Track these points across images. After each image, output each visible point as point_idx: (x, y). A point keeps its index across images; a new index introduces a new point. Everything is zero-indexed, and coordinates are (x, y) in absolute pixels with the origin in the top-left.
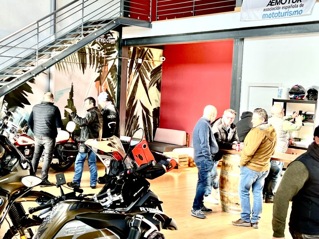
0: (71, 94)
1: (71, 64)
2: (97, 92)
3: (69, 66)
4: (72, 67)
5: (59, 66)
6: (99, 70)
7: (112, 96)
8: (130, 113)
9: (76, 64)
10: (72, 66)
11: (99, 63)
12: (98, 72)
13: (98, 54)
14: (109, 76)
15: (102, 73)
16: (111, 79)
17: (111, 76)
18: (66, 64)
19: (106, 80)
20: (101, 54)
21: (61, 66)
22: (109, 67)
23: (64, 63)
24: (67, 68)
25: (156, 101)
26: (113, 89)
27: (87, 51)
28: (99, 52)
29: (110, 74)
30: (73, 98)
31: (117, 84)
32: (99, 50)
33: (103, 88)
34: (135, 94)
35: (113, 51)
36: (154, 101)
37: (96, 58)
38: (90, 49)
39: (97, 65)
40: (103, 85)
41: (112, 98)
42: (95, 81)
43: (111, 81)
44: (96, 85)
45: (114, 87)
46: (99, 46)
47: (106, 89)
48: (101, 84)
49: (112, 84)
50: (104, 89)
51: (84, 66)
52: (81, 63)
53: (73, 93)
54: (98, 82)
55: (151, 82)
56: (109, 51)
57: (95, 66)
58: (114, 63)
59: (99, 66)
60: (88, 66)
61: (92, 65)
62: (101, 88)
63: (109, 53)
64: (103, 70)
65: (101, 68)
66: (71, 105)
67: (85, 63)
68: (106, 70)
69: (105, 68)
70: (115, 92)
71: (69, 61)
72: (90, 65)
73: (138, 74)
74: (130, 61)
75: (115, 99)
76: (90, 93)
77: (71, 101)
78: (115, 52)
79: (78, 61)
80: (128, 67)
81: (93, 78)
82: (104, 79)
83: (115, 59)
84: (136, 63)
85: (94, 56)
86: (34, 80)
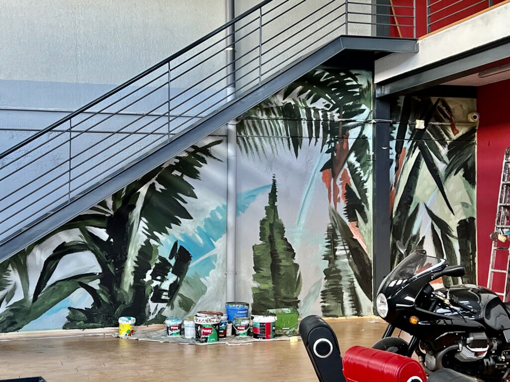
0: (273, 196)
1: (270, 140)
2: (327, 190)
3: (267, 145)
4: (272, 146)
5: (245, 144)
6: (330, 147)
7: (360, 198)
8: (404, 230)
9: (280, 139)
10: (273, 144)
11: (329, 135)
12: (327, 152)
13: (325, 116)
14: (352, 158)
15: (335, 154)
16: (357, 165)
17: (355, 158)
18: (260, 140)
19: (346, 165)
20: (332, 116)
21: (249, 144)
22: (351, 142)
23: (257, 139)
24: (262, 147)
25: (464, 205)
26: (361, 185)
27: (303, 113)
28: (328, 113)
29: (353, 154)
30: (276, 204)
31: (369, 174)
32: (328, 109)
33: (338, 182)
34: (414, 193)
35: (358, 109)
36: (460, 206)
37: (321, 126)
38: (308, 110)
39: (325, 138)
40: (340, 176)
41: (361, 201)
42: (321, 171)
43: (357, 168)
44: (324, 178)
45: (364, 178)
46: (327, 103)
47: (347, 184)
48: (334, 176)
49: (360, 174)
50: (341, 184)
51: (296, 141)
52: (291, 137)
53: (277, 194)
55: (450, 167)
56: (350, 111)
57: (320, 140)
58: (361, 133)
59: (328, 140)
60: (305, 141)
61: (313, 140)
62: (335, 182)
63: (350, 113)
64: (338, 147)
65: (333, 144)
66: (272, 217)
67: (299, 135)
68: (344, 146)
69: (342, 144)
70: (366, 189)
71: (266, 134)
72: (310, 137)
73: (417, 151)
74: (397, 126)
75: (366, 203)
76: (311, 192)
77: (272, 209)
78: (363, 111)
79: (284, 134)
80: (392, 139)
81: (317, 163)
82: (341, 164)
83: (363, 125)
84: (410, 129)
85: (318, 121)
86: (199, 173)
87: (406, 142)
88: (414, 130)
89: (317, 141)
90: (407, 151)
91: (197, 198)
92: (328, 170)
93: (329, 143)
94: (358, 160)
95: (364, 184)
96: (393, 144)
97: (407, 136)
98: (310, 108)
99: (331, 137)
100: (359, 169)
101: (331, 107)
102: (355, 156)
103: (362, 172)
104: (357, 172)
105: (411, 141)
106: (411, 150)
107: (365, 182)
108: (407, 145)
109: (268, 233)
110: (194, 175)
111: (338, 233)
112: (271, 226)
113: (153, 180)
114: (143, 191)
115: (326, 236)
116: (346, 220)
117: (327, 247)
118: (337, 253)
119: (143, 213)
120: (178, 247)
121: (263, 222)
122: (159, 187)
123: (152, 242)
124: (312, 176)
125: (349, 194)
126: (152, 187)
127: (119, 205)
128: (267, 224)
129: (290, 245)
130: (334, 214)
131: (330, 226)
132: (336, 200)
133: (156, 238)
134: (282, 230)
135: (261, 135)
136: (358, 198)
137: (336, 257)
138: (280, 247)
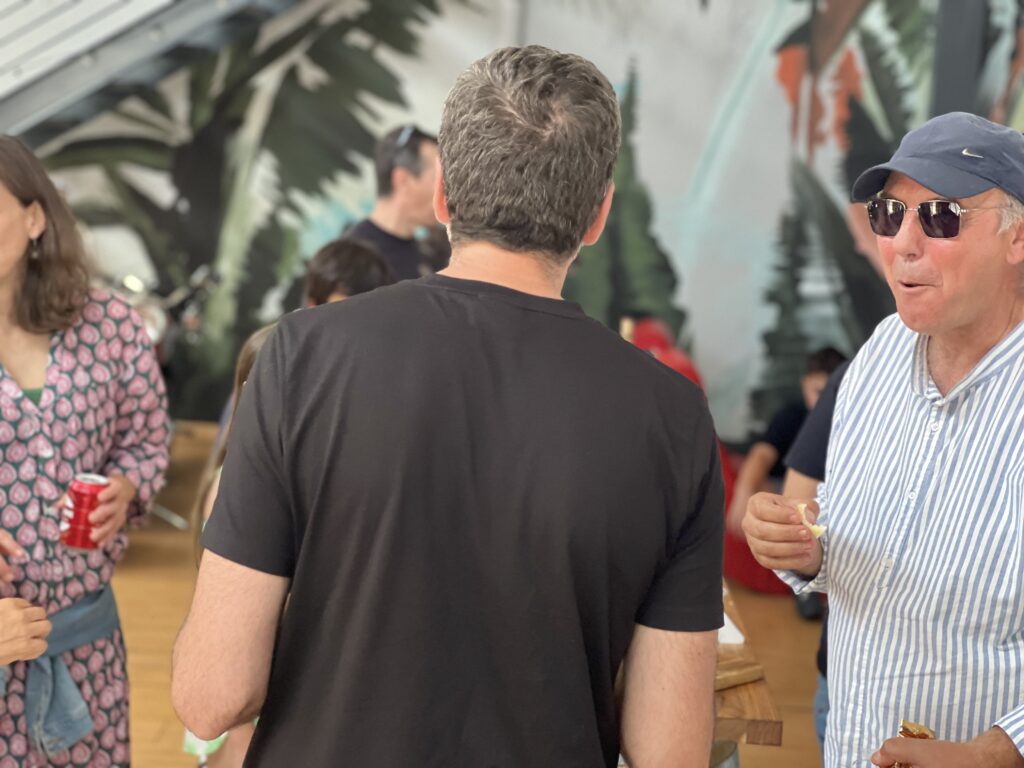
2: (788, 111)
7: (887, 136)
14: (875, 19)
15: (822, 5)
16: (888, 38)
17: (885, 18)
26: (895, 97)
30: (634, 138)
31: (924, 67)
33: (826, 85)
40: (831, 69)
42: (776, 51)
43: (886, 48)
44: (783, 76)
45: (906, 79)
47: (852, 94)
48: (814, 67)
49: (895, 65)
50: (834, 92)
53: (637, 111)
54: (799, 53)
62: (814, 87)
70: (910, 111)
76: (741, 113)
81: (764, 29)
82: (837, 35)
86: (417, 41)
91: (407, 105)
92: (797, 51)
94: (894, 24)
95: (907, 97)
100: (892, 52)
102: (886, 11)
103: (902, 61)
104: (886, 61)
107: (909, 90)
110: (406, 45)
111: (813, 232)
113: (296, 56)
114: (268, 81)
116: (840, 197)
117: (774, 269)
118: (804, 288)
119: (270, 139)
122: (312, 75)
123: (287, 219)
125: (856, 124)
126: (291, 75)
127: (205, 115)
129: (666, 258)
130: (804, 178)
131: (791, 210)
132: (815, 138)
133: (295, 209)
134: (646, 210)
136: (882, 136)
137: (799, 301)
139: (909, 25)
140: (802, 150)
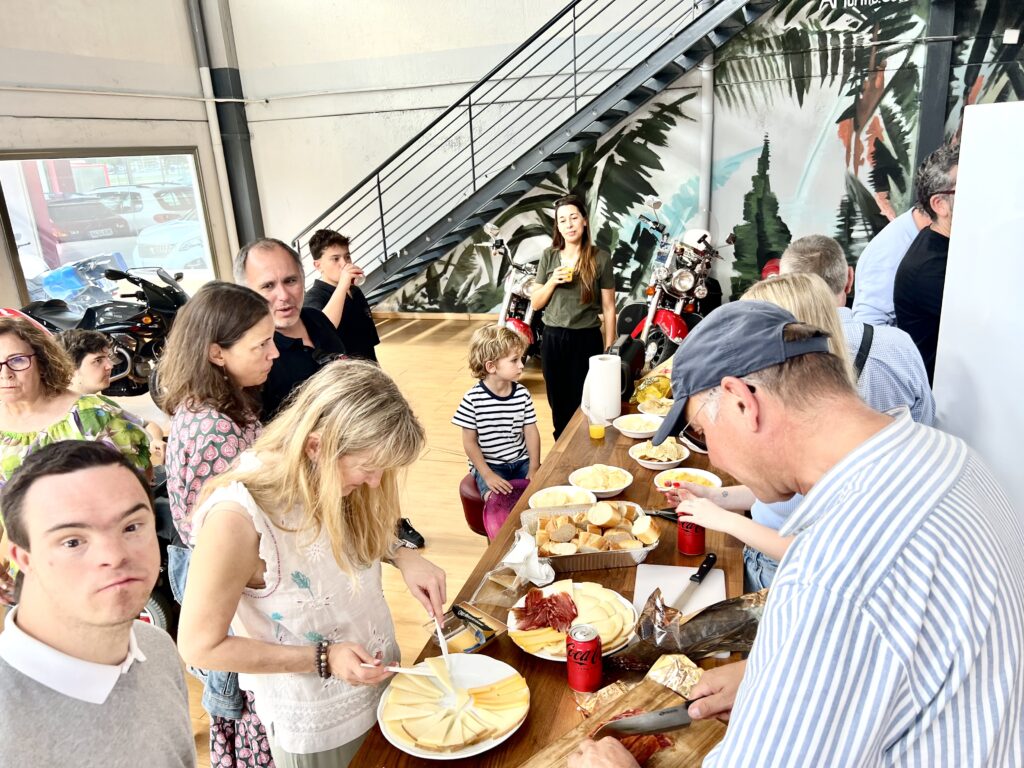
0: (764, 162)
1: (762, 87)
2: (844, 150)
3: (757, 93)
4: (765, 94)
5: (727, 95)
6: (854, 87)
7: (896, 157)
9: (777, 83)
10: (767, 90)
11: (853, 69)
12: (849, 94)
13: (849, 40)
14: (889, 100)
15: (861, 97)
16: (896, 109)
17: (895, 99)
18: (749, 87)
19: (878, 111)
20: (861, 40)
21: (733, 94)
22: (888, 76)
23: (743, 87)
24: (751, 97)
26: (900, 138)
27: (814, 41)
28: (855, 36)
29: (891, 93)
30: (768, 172)
31: (915, 121)
32: (854, 30)
33: (864, 136)
35: (905, 23)
37: (842, 57)
38: (822, 35)
39: (846, 73)
40: (866, 128)
41: (898, 161)
42: (838, 122)
43: (895, 114)
44: (842, 134)
45: (906, 128)
46: (854, 20)
47: (877, 139)
48: (857, 128)
49: (900, 122)
50: (868, 139)
51: (801, 83)
52: (795, 78)
53: (769, 159)
56: (890, 28)
57: (839, 78)
58: (907, 60)
59: (852, 76)
60: (815, 82)
61: (828, 79)
62: (857, 138)
63: (890, 31)
64: (867, 86)
66: (761, 190)
67: (806, 74)
68: (877, 83)
69: (873, 80)
70: (908, 144)
71: (757, 78)
72: (824, 75)
73: (1005, 79)
74: (971, 43)
75: (906, 164)
76: (820, 154)
77: (761, 179)
78: (913, 25)
79: (784, 74)
80: (961, 63)
81: (832, 112)
82: (870, 110)
83: (911, 48)
84: (995, 45)
85: (836, 50)
86: (665, 138)
87: (984, 67)
88: (1000, 46)
89: (833, 79)
90: (985, 81)
91: (662, 169)
92: (848, 121)
93: (853, 80)
94: (898, 102)
95: (906, 137)
96: (960, 72)
97: (989, 56)
98: (825, 32)
99: (856, 71)
100: (899, 116)
101: (859, 25)
102: (894, 96)
103: (904, 120)
104: (895, 120)
105: (994, 65)
106: (994, 77)
107: (908, 133)
108: (985, 71)
109: (754, 210)
110: (660, 141)
111: (857, 208)
112: (760, 201)
113: (612, 151)
114: (601, 165)
115: (839, 213)
116: (871, 190)
117: (839, 226)
118: (854, 235)
119: (601, 192)
120: (641, 230)
121: (748, 197)
122: (619, 159)
123: (612, 224)
124: (822, 131)
125: (879, 153)
126: (611, 159)
127: (575, 183)
128: (754, 198)
129: (785, 226)
130: (853, 182)
131: (846, 198)
132: (858, 163)
133: (616, 220)
134: (774, 205)
135: (750, 79)
136: (893, 158)
137: (851, 241)
138: (770, 228)
139: (907, 101)
140: (851, 169)
